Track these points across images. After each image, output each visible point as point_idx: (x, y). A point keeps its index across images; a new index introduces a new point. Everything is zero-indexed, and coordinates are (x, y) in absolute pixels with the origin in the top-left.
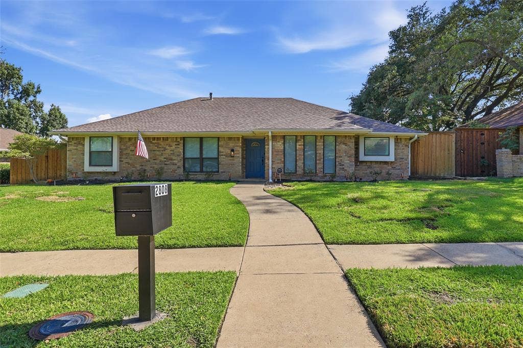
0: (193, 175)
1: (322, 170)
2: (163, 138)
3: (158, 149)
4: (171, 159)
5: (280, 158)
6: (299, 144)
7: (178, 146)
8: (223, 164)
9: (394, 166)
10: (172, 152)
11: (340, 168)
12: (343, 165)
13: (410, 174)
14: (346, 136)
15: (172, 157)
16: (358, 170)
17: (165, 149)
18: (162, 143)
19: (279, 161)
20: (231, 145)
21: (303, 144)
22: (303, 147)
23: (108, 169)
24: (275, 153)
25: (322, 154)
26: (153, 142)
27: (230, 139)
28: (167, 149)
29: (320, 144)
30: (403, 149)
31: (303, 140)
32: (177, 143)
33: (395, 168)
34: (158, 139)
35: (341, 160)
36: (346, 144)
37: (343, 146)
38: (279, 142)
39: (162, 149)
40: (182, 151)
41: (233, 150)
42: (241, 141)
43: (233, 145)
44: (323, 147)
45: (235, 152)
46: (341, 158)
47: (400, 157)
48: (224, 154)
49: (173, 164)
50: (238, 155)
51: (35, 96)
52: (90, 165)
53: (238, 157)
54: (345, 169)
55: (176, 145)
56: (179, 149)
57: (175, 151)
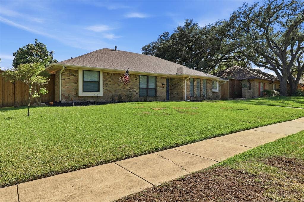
5: (189, 89)
6: (195, 82)
7: (137, 80)
8: (158, 92)
10: (133, 84)
14: (209, 80)
15: (133, 87)
19: (188, 91)
20: (162, 81)
25: (202, 88)
27: (162, 78)
28: (130, 82)
29: (202, 83)
36: (209, 84)
38: (188, 81)
41: (163, 84)
42: (166, 79)
46: (208, 90)
48: (159, 86)
49: (134, 92)
52: (84, 91)
53: (165, 88)
54: (209, 95)
55: (135, 79)
56: (137, 82)
57: (135, 83)
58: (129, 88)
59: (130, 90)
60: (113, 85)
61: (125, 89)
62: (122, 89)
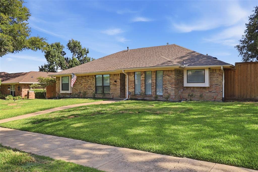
0: (99, 95)
1: (155, 93)
2: (87, 76)
3: (85, 82)
4: (91, 87)
5: (132, 86)
6: (142, 76)
7: (93, 80)
8: (112, 89)
9: (210, 90)
10: (91, 83)
11: (165, 92)
12: (167, 90)
13: (223, 97)
14: (169, 70)
15: (91, 85)
16: (185, 93)
17: (88, 82)
18: (87, 79)
19: (132, 88)
20: (115, 78)
21: (144, 76)
22: (144, 78)
23: (67, 92)
24: (130, 83)
25: (155, 83)
26: (84, 78)
27: (115, 75)
28: (89, 82)
29: (154, 76)
30: (217, 77)
31: (144, 74)
32: (92, 78)
33: (211, 92)
34: (86, 76)
35: (166, 86)
36: (169, 76)
37: (167, 77)
38: (132, 76)
39: (87, 82)
40: (95, 82)
41: (116, 82)
42: (119, 76)
43: (116, 78)
44: (155, 78)
45: (117, 82)
46: (166, 85)
47: (215, 83)
48: (112, 83)
49: (91, 89)
50: (118, 84)
51: (86, 55)
52: (62, 90)
53: (119, 85)
54: (168, 92)
55: (92, 79)
56: (94, 81)
57: (92, 82)
58: (88, 86)
59: (89, 89)
60: (79, 85)
61: (85, 88)
62: (84, 88)
